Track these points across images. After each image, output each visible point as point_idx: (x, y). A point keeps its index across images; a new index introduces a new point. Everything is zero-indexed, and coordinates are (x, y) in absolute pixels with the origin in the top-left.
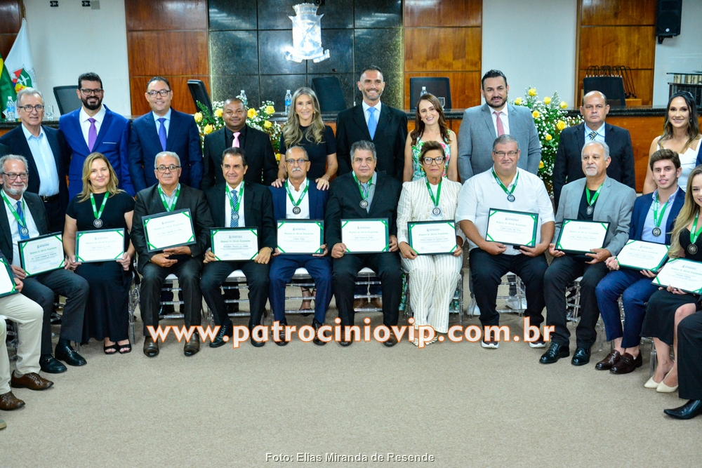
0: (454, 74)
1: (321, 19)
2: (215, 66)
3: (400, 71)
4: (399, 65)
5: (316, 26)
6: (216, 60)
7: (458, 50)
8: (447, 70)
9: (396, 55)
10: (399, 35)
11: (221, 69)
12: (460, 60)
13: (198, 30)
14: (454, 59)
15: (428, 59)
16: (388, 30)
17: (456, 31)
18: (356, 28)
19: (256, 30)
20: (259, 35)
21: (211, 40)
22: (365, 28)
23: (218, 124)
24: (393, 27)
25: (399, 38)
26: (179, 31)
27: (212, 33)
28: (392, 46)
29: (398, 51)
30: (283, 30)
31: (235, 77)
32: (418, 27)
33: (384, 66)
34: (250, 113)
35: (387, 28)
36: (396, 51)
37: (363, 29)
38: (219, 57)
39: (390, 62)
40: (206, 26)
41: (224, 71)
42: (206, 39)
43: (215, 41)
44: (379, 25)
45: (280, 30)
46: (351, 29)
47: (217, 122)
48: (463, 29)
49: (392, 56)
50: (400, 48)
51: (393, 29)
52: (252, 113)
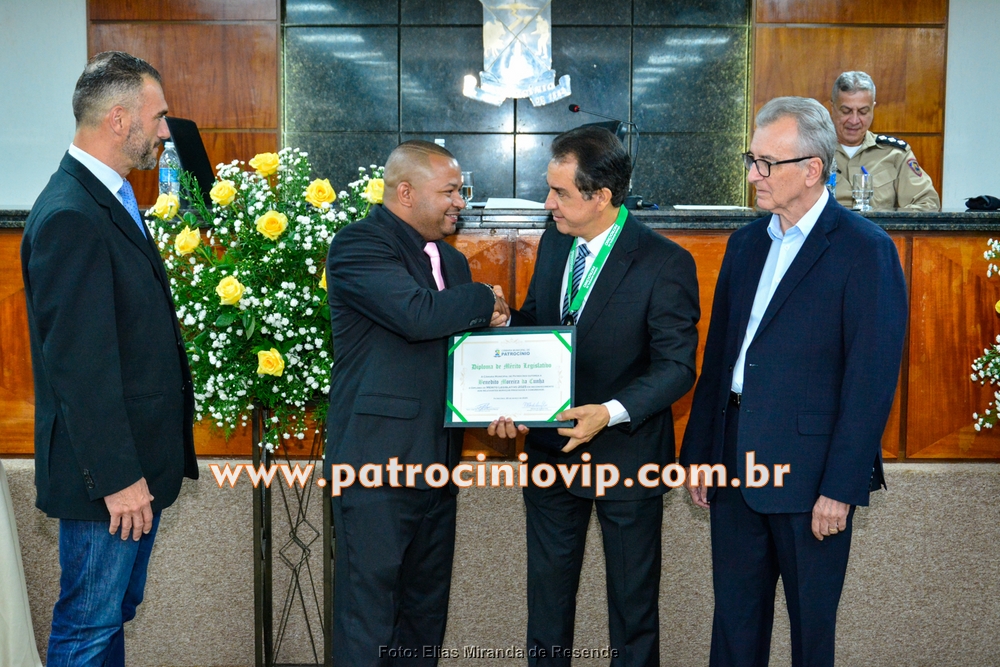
1: (553, 2)
2: (294, 110)
4: (739, 116)
5: (539, 18)
6: (296, 95)
7: (886, 81)
9: (733, 92)
10: (742, 44)
11: (310, 118)
12: (892, 106)
13: (256, 23)
16: (714, 31)
17: (882, 34)
18: (636, 26)
19: (396, 25)
20: (402, 37)
21: (288, 47)
22: (658, 26)
23: (219, 227)
24: (728, 24)
25: (740, 50)
26: (211, 23)
27: (290, 32)
28: (725, 70)
29: (737, 82)
30: (461, 26)
31: (342, 137)
32: (788, 25)
33: (704, 118)
34: (314, 192)
35: (713, 27)
36: (732, 82)
37: (654, 27)
38: (306, 89)
39: (718, 109)
40: (274, 13)
41: (316, 121)
42: (273, 45)
43: (297, 49)
44: (692, 19)
45: (453, 26)
46: (625, 26)
47: (217, 221)
48: (900, 30)
49: (724, 95)
50: (743, 74)
51: (726, 28)
52: (319, 192)
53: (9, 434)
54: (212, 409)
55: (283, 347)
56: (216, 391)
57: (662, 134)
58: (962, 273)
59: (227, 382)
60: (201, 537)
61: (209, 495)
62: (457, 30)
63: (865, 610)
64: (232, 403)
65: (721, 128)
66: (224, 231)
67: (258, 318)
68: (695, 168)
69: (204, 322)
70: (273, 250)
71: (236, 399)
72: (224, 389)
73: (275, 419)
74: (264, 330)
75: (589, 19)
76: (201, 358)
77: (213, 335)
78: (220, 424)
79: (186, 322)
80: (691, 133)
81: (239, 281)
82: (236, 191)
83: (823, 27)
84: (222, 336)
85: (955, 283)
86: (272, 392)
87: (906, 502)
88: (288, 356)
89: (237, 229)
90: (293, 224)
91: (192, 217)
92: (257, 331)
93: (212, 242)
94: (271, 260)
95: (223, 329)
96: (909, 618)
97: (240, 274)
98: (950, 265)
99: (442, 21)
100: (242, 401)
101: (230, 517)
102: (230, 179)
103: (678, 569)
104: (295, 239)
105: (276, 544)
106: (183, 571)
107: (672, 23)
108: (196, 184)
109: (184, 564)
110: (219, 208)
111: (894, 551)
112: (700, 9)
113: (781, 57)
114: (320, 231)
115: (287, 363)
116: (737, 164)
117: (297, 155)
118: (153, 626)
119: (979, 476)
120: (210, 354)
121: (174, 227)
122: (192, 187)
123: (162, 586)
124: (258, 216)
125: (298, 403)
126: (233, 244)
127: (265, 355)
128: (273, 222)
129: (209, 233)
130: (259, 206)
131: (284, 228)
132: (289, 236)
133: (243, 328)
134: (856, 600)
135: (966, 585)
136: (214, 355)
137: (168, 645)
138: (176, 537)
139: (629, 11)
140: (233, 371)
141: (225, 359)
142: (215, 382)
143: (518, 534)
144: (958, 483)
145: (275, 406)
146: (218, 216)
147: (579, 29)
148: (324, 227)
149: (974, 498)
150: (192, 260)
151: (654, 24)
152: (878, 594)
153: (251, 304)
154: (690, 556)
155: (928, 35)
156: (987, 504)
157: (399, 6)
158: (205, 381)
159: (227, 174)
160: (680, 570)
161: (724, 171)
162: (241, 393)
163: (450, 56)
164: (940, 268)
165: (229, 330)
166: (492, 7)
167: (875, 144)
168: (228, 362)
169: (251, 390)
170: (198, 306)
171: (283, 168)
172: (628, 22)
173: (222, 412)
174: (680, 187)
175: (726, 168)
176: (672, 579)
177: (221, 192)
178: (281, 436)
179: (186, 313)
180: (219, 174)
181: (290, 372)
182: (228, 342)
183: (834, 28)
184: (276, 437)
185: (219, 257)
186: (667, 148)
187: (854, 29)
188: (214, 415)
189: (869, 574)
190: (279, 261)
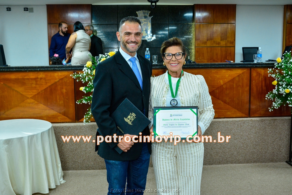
0: (221, 48)
3: (192, 46)
4: (192, 43)
5: (149, 22)
7: (223, 35)
8: (217, 46)
10: (192, 28)
12: (224, 41)
14: (221, 40)
15: (207, 40)
17: (222, 25)
18: (169, 24)
19: (117, 24)
28: (189, 33)
29: (191, 36)
32: (202, 23)
39: (187, 42)
40: (90, 21)
46: (167, 24)
48: (226, 24)
51: (189, 24)
53: (50, 118)
58: (262, 76)
63: (243, 150)
85: (260, 78)
87: (251, 126)
91: (94, 67)
96: (252, 152)
98: (259, 74)
106: (92, 148)
107: (177, 23)
111: (249, 137)
112: (183, 20)
113: (201, 30)
116: (191, 54)
118: (85, 161)
119: (267, 120)
134: (241, 148)
135: (264, 144)
137: (88, 165)
139: (168, 21)
144: (262, 122)
147: (157, 25)
149: (265, 125)
151: (173, 23)
152: (245, 147)
155: (232, 25)
156: (268, 126)
157: (118, 20)
164: (257, 75)
187: (216, 24)
189: (244, 142)
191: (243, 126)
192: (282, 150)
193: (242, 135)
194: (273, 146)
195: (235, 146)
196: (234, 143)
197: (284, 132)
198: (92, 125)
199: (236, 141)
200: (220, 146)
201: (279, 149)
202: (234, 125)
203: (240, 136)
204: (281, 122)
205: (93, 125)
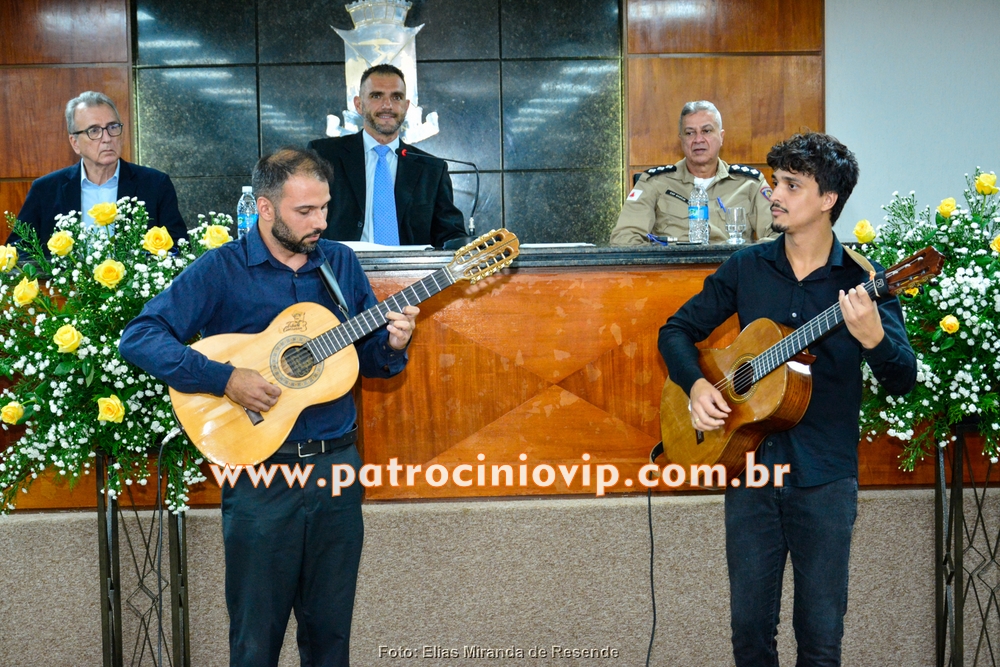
1: (417, 37)
2: (148, 155)
3: (617, 165)
4: (614, 151)
5: (403, 54)
6: (151, 140)
7: (764, 111)
9: (608, 126)
10: (615, 77)
11: (166, 163)
12: (771, 136)
13: (106, 65)
14: (755, 134)
16: (586, 63)
17: (758, 63)
18: (505, 60)
19: (254, 65)
20: (261, 76)
21: (141, 90)
22: (527, 59)
23: (58, 276)
24: (600, 56)
25: (613, 83)
26: (59, 66)
27: (143, 74)
28: (598, 103)
29: (611, 115)
30: (323, 63)
31: (201, 183)
32: (661, 56)
33: (578, 154)
34: (152, 239)
35: (584, 59)
36: (607, 115)
37: (524, 60)
38: (161, 133)
39: (592, 143)
40: (125, 53)
41: (172, 166)
42: (124, 87)
43: (151, 92)
44: (563, 52)
45: (313, 63)
46: (493, 60)
47: (55, 272)
48: (776, 58)
49: (598, 129)
50: (617, 107)
51: (598, 59)
52: (157, 239)
54: (54, 457)
55: (124, 395)
56: (58, 441)
57: (535, 170)
59: (70, 431)
60: (49, 592)
61: (56, 548)
62: (318, 67)
63: (718, 641)
64: (74, 451)
65: (596, 163)
66: (63, 280)
67: (98, 367)
68: (571, 205)
69: (45, 371)
70: (111, 299)
71: (78, 447)
72: (66, 437)
73: (117, 466)
74: (104, 378)
75: (456, 54)
76: (42, 408)
77: (53, 384)
78: (62, 472)
79: (27, 373)
80: (565, 170)
81: (78, 330)
82: (73, 242)
83: (697, 56)
84: (63, 385)
86: (114, 440)
88: (129, 402)
89: (75, 279)
90: (131, 272)
91: (31, 268)
92: (97, 380)
93: (51, 292)
94: (109, 309)
95: (63, 378)
97: (79, 323)
99: (302, 59)
100: (85, 448)
101: (78, 570)
102: (68, 229)
103: (531, 606)
104: (134, 286)
105: (124, 595)
106: (31, 626)
107: (542, 56)
108: (35, 235)
109: (32, 620)
110: (57, 259)
112: (570, 41)
113: (655, 88)
114: (157, 278)
115: (127, 409)
116: (614, 200)
117: (134, 205)
120: (51, 402)
121: (12, 278)
122: (31, 239)
123: (9, 642)
124: (96, 265)
125: (138, 449)
126: (72, 294)
127: (105, 402)
128: (110, 270)
129: (48, 284)
130: (97, 255)
131: (121, 277)
132: (128, 284)
133: (84, 377)
134: (709, 632)
136: (55, 403)
138: (23, 592)
139: (497, 44)
140: (75, 420)
141: (67, 407)
142: (57, 431)
143: (369, 576)
145: (118, 454)
146: (57, 266)
147: (445, 64)
148: (161, 274)
150: (31, 311)
151: (524, 57)
153: (90, 353)
154: (542, 593)
155: (805, 62)
157: (257, 44)
158: (46, 430)
159: (65, 224)
160: (533, 608)
161: (601, 207)
162: (83, 441)
163: (312, 95)
165: (70, 379)
166: (354, 44)
167: (727, 175)
168: (69, 410)
169: (93, 438)
170: (38, 356)
171: (122, 217)
172: (496, 55)
173: (64, 460)
174: (555, 225)
175: (603, 204)
176: (524, 617)
177: (59, 243)
178: (123, 483)
179: (26, 363)
180: (58, 225)
181: (131, 419)
182: (69, 390)
183: (709, 57)
184: (118, 483)
185: (59, 307)
186: (541, 185)
187: (729, 58)
188: (56, 463)
190: (118, 309)
191: (715, 531)
192: (904, 640)
193: (711, 573)
194: (862, 624)
195: (680, 623)
196: (676, 609)
197: (908, 560)
198: (30, 524)
199: (684, 601)
200: (612, 620)
201: (889, 639)
202: (676, 527)
203: (702, 575)
204: (893, 515)
205: (36, 524)
